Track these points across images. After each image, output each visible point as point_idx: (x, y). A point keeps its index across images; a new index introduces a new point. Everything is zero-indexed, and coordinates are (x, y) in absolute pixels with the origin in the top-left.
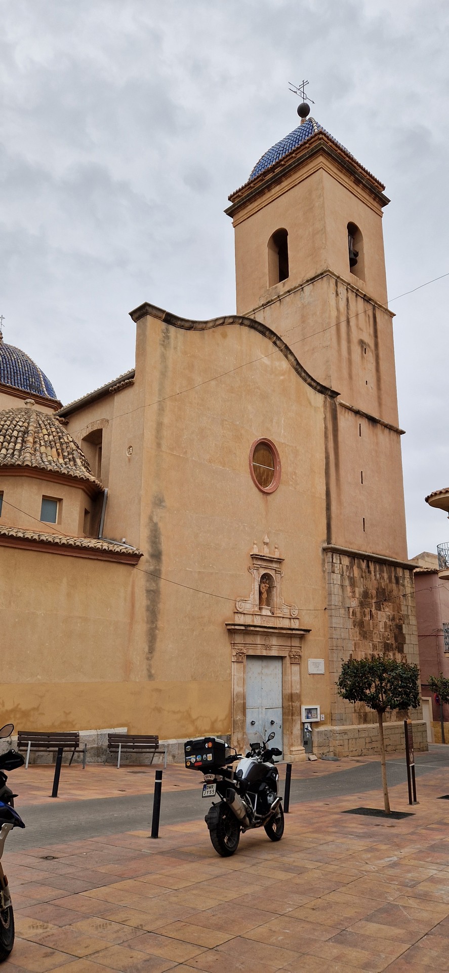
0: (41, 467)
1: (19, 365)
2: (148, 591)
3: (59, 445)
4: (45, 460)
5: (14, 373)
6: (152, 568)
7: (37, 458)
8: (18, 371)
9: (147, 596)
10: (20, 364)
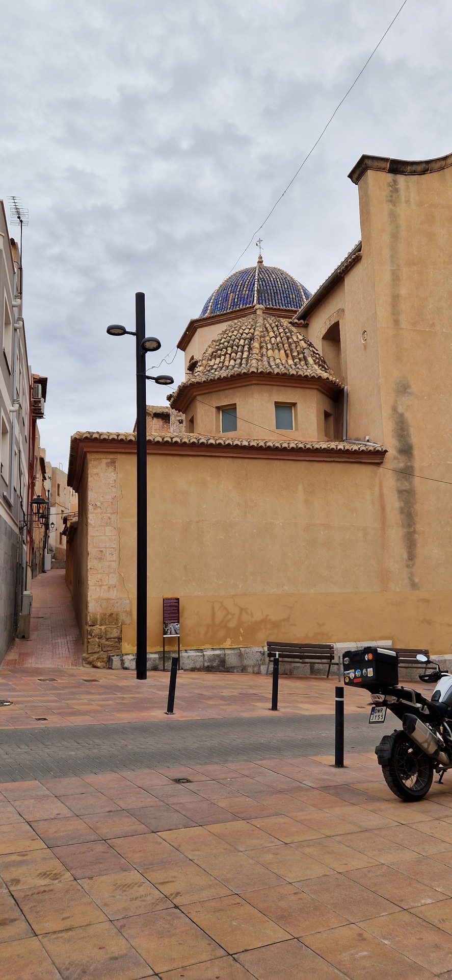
0: (268, 371)
1: (278, 285)
2: (400, 492)
3: (287, 345)
4: (272, 363)
5: (274, 294)
6: (402, 465)
7: (264, 363)
8: (278, 291)
9: (399, 497)
10: (279, 283)
